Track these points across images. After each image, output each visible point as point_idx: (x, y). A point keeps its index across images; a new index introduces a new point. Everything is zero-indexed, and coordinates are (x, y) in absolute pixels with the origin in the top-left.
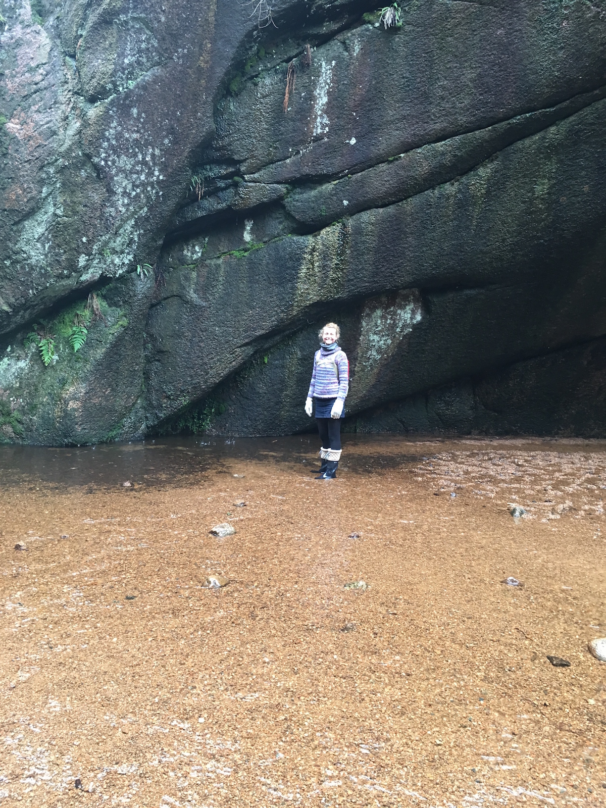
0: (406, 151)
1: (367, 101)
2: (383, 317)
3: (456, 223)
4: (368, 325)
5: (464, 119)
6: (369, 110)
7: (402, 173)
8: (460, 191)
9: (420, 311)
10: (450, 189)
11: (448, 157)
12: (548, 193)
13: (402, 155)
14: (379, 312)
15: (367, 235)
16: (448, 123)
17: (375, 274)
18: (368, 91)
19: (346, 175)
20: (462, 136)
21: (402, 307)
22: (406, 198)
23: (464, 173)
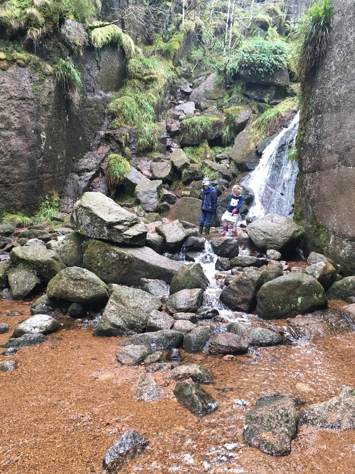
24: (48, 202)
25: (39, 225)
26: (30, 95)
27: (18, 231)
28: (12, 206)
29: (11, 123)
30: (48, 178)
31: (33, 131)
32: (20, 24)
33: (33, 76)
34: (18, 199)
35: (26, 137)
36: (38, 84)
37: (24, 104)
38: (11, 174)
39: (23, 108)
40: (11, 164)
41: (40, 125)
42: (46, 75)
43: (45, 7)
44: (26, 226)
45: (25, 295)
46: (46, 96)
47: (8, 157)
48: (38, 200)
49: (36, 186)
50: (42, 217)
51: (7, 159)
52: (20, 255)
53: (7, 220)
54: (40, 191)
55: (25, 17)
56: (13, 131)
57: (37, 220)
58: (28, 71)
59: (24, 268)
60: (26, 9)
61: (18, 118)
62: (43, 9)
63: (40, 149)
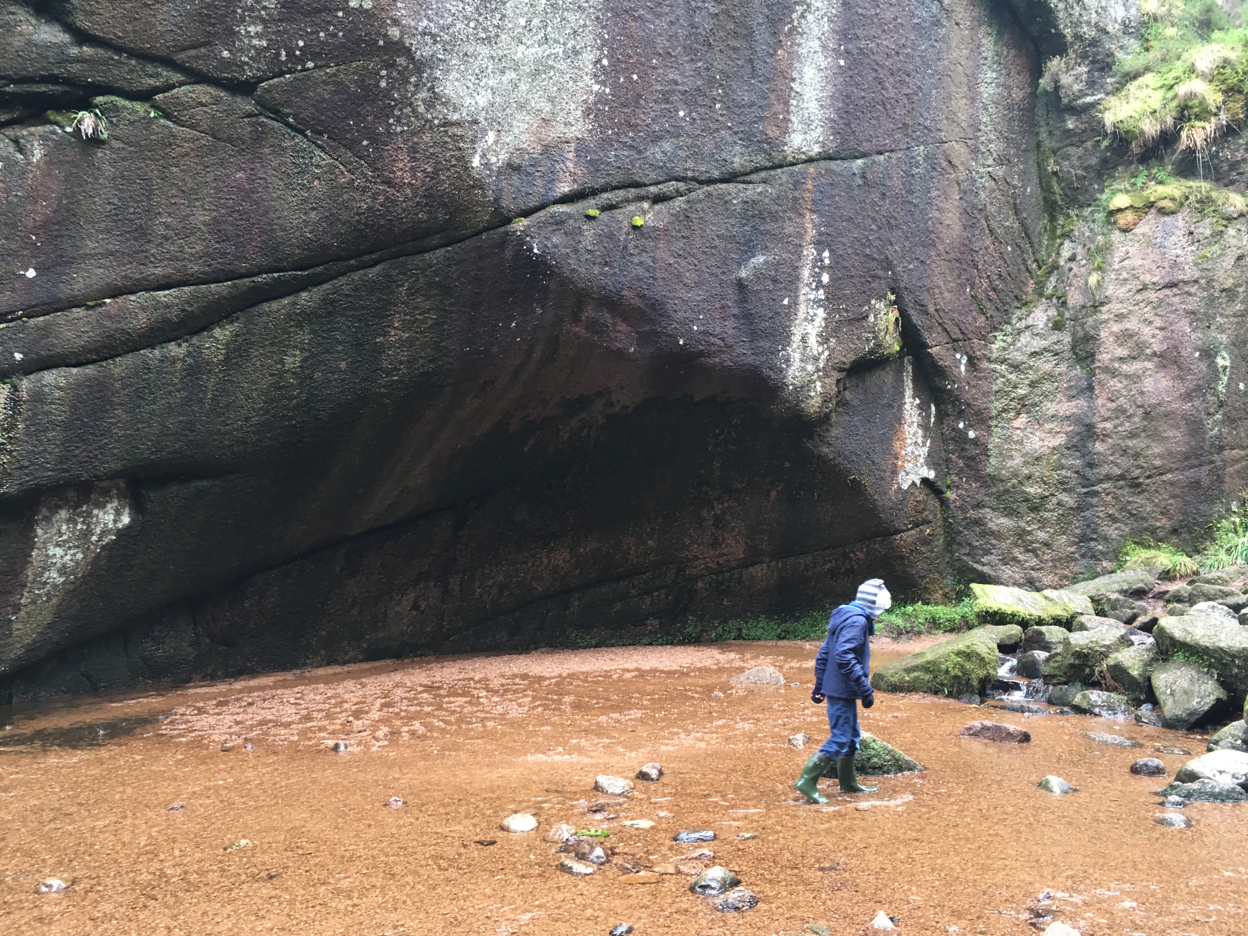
0: (113, 297)
1: (54, 224)
2: (71, 520)
3: (184, 394)
4: (46, 533)
5: (196, 268)
6: (57, 236)
7: (108, 323)
8: (189, 354)
9: (127, 510)
10: (176, 350)
11: (175, 311)
12: (300, 367)
13: (108, 301)
14: (63, 514)
15: (51, 403)
16: (175, 269)
17: (63, 460)
18: (55, 212)
19: (20, 318)
20: (192, 287)
21: (101, 506)
22: (112, 357)
23: (196, 332)
24: (1238, 520)
25: (1214, 574)
26: (1190, 273)
27: (1164, 588)
28: (1146, 529)
29: (1144, 342)
30: (1237, 461)
31: (1197, 354)
32: (1163, 122)
33: (1196, 228)
34: (1162, 513)
35: (1180, 368)
36: (1209, 244)
37: (1175, 295)
38: (1144, 457)
39: (1172, 305)
40: (1143, 435)
41: (1216, 338)
42: (1229, 219)
43: (1224, 67)
44: (1181, 576)
45: (1193, 719)
46: (1230, 267)
47: (1136, 419)
48: (1211, 515)
49: (1206, 481)
50: (1222, 555)
51: (1135, 423)
52: (1178, 634)
53: (1135, 562)
54: (1216, 492)
55: (1174, 104)
56: (1150, 360)
57: (1209, 562)
58: (1183, 219)
59: (1187, 663)
60: (1176, 87)
61: (1162, 329)
62: (1219, 73)
63: (1216, 394)
